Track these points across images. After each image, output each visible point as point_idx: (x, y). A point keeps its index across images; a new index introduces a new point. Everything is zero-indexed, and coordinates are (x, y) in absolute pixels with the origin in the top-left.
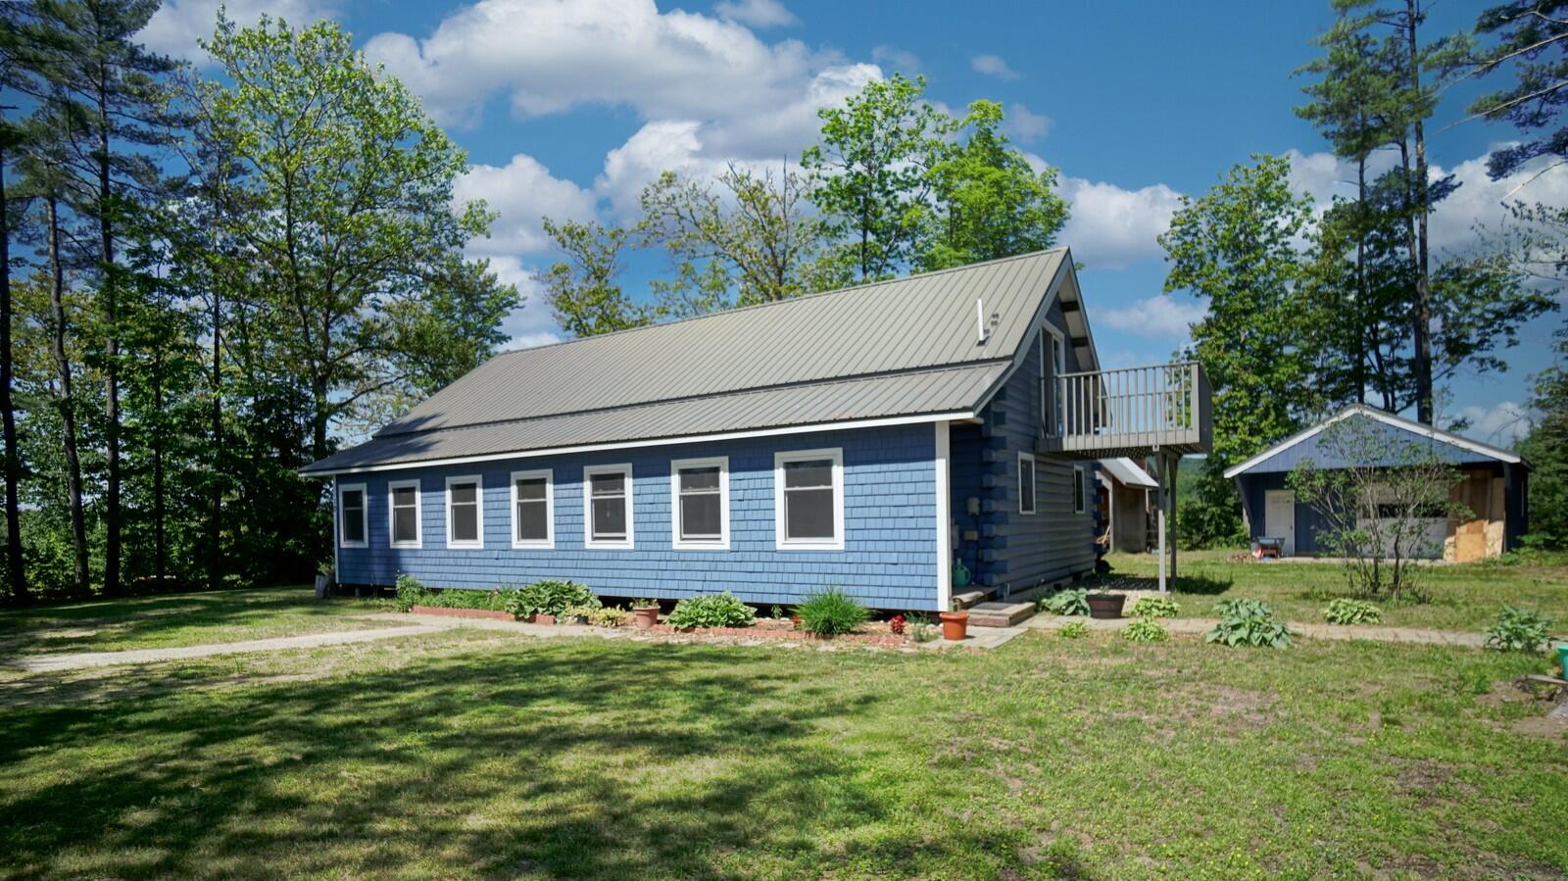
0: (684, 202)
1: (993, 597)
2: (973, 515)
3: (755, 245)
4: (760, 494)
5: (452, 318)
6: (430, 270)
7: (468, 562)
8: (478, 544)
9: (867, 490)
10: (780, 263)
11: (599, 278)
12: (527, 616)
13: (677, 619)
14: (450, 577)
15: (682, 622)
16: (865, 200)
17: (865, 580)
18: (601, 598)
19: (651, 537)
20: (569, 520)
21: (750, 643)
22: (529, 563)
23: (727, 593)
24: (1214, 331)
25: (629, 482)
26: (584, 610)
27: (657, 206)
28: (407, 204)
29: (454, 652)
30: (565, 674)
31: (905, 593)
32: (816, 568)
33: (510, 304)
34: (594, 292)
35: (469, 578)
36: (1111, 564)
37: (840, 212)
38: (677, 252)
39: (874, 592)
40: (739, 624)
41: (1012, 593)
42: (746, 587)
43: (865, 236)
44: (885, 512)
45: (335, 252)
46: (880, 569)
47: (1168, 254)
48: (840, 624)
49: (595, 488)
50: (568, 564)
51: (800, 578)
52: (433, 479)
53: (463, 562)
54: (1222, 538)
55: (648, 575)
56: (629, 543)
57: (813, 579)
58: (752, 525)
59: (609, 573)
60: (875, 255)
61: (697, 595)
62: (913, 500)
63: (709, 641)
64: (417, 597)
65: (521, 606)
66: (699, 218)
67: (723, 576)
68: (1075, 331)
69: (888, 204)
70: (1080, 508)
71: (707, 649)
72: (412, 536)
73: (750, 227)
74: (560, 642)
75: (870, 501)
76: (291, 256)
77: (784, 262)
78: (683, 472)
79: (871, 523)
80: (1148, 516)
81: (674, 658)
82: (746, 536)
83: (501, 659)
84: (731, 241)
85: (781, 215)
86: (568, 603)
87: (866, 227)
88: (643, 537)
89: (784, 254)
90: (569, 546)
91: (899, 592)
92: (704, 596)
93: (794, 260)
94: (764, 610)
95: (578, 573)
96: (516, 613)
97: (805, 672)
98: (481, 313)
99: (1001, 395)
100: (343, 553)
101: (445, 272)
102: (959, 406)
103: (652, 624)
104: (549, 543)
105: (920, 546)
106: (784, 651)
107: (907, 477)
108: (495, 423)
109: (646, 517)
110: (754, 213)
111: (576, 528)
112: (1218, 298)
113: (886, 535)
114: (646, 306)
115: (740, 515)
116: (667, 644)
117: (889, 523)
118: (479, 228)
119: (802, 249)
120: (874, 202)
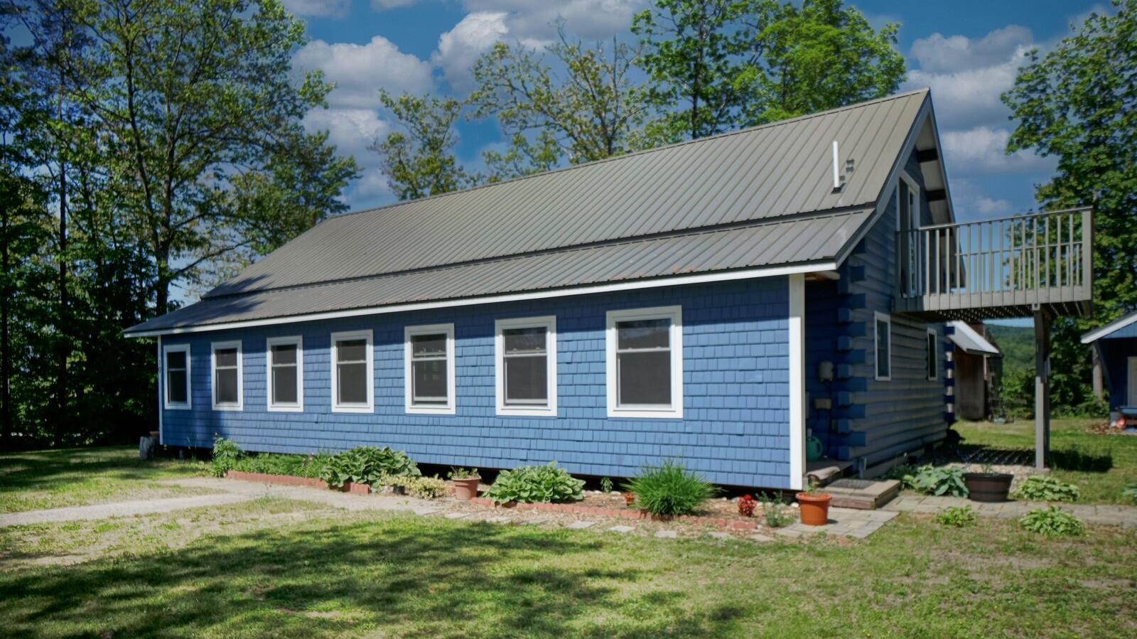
0: (516, 74)
1: (849, 473)
2: (826, 381)
3: (585, 115)
4: (590, 357)
5: (293, 187)
6: (268, 139)
7: (287, 425)
8: (298, 407)
9: (709, 352)
10: (610, 133)
11: (433, 149)
12: (341, 485)
13: (498, 492)
14: (270, 440)
15: (503, 496)
16: (695, 65)
17: (706, 452)
18: (420, 466)
19: (473, 401)
20: (389, 382)
21: (578, 525)
22: (348, 427)
23: (553, 464)
24: (1063, 190)
25: (451, 343)
26: (400, 479)
27: (489, 78)
28: (247, 75)
29: (252, 528)
30: (362, 562)
31: (752, 467)
32: (650, 438)
33: (349, 174)
34: (429, 162)
35: (288, 441)
36: (961, 435)
37: (670, 78)
38: (508, 122)
39: (715, 465)
40: (565, 499)
41: (869, 467)
42: (573, 457)
43: (695, 103)
44: (729, 376)
45: (178, 121)
46: (722, 440)
47: (1012, 113)
48: (680, 503)
49: (416, 350)
50: (388, 429)
51: (633, 448)
52: (254, 340)
53: (282, 425)
54: (1067, 407)
55: (470, 441)
56: (450, 408)
57: (648, 449)
58: (580, 390)
59: (430, 440)
60: (705, 120)
61: (520, 466)
62: (762, 363)
63: (532, 520)
64: (232, 461)
65: (335, 474)
66: (531, 89)
67: (549, 445)
68: (931, 183)
69: (719, 69)
70: (933, 374)
71: (528, 532)
72: (233, 398)
73: (580, 97)
74: (368, 518)
75: (712, 364)
76: (133, 124)
77: (614, 131)
78: (508, 333)
79: (713, 389)
80: (986, 383)
81: (490, 543)
82: (574, 402)
83: (297, 539)
84: (561, 111)
85: (612, 86)
86: (383, 472)
87: (697, 93)
88: (465, 401)
89: (614, 123)
90: (389, 410)
91: (745, 467)
92: (528, 467)
93: (624, 128)
94: (593, 483)
95: (398, 438)
96: (330, 481)
97: (644, 568)
98: (321, 183)
99: (860, 248)
100: (168, 414)
101: (282, 140)
102: (819, 256)
103: (472, 496)
104: (368, 407)
105: (769, 415)
106: (616, 535)
107: (754, 337)
108: (319, 283)
109: (468, 381)
110: (584, 84)
111: (395, 391)
112: (1068, 156)
113: (730, 402)
114: (479, 175)
115: (568, 379)
116: (484, 524)
117: (733, 389)
118: (317, 99)
119: (631, 118)
120: (705, 67)
